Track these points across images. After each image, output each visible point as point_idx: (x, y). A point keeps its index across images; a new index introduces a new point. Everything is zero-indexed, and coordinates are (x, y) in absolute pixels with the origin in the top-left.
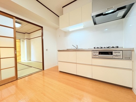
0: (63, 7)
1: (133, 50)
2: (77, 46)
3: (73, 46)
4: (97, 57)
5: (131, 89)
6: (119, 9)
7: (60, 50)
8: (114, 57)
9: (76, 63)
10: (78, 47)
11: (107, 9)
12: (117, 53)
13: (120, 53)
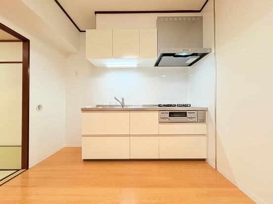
0: (96, 13)
1: (207, 110)
2: (123, 99)
3: (116, 99)
4: (167, 120)
5: (204, 160)
6: (193, 55)
7: (88, 107)
8: (189, 120)
9: (129, 135)
10: (125, 101)
11: (182, 50)
12: (191, 114)
13: (194, 114)
